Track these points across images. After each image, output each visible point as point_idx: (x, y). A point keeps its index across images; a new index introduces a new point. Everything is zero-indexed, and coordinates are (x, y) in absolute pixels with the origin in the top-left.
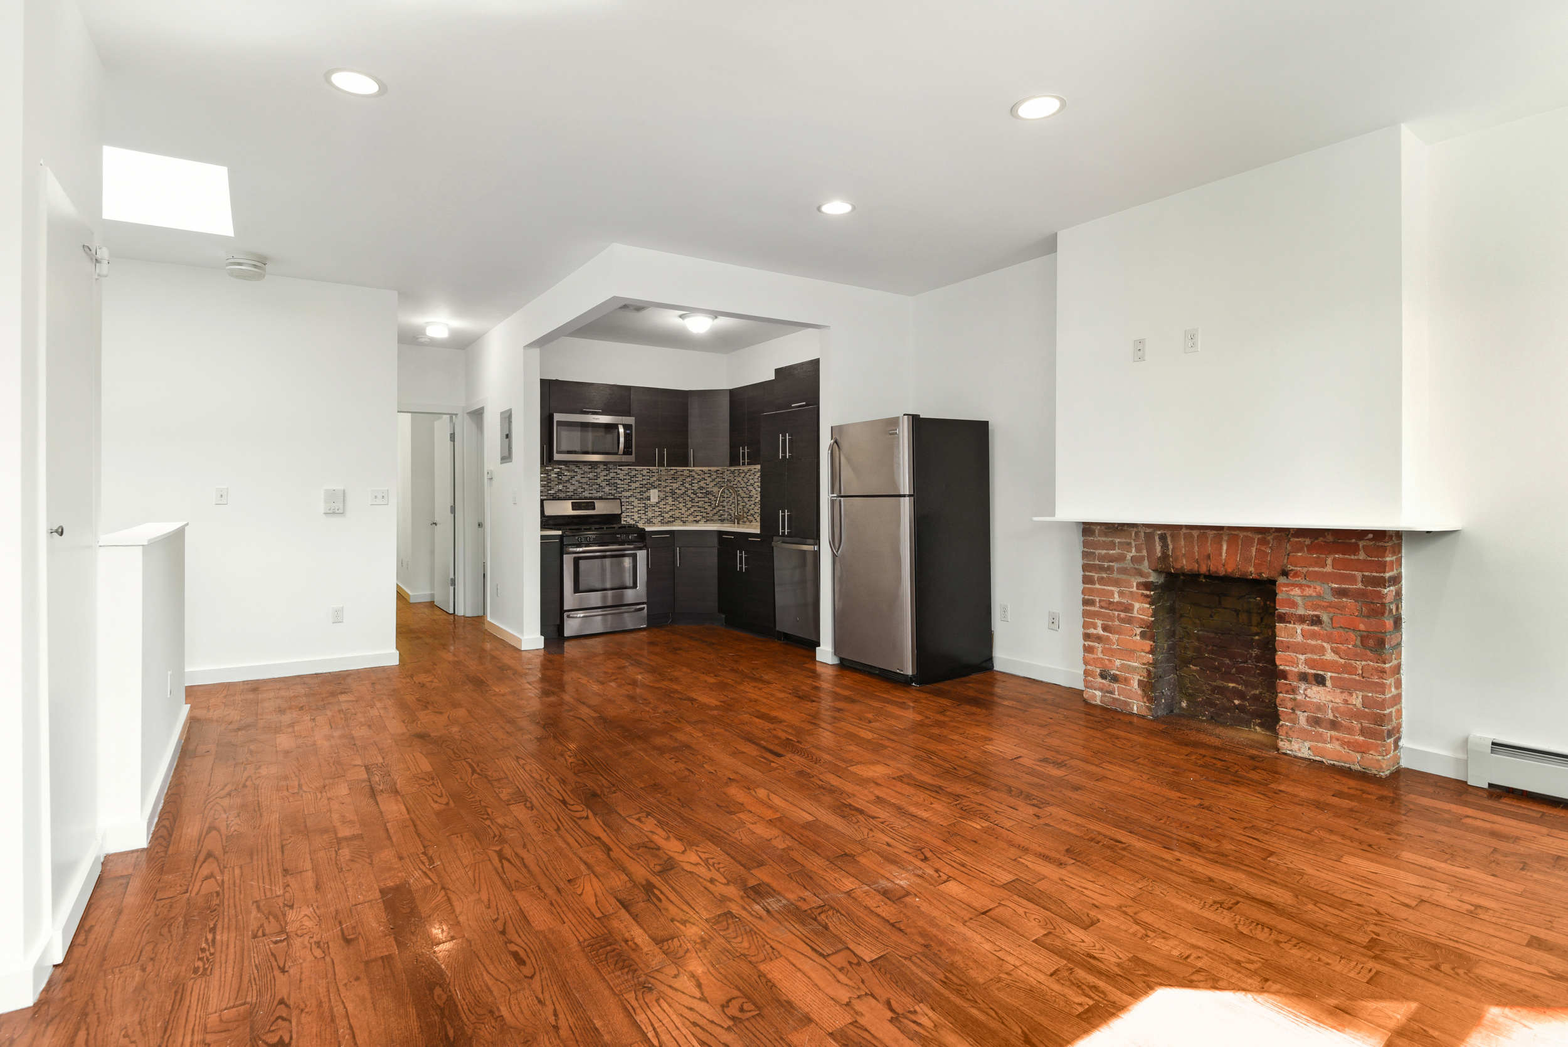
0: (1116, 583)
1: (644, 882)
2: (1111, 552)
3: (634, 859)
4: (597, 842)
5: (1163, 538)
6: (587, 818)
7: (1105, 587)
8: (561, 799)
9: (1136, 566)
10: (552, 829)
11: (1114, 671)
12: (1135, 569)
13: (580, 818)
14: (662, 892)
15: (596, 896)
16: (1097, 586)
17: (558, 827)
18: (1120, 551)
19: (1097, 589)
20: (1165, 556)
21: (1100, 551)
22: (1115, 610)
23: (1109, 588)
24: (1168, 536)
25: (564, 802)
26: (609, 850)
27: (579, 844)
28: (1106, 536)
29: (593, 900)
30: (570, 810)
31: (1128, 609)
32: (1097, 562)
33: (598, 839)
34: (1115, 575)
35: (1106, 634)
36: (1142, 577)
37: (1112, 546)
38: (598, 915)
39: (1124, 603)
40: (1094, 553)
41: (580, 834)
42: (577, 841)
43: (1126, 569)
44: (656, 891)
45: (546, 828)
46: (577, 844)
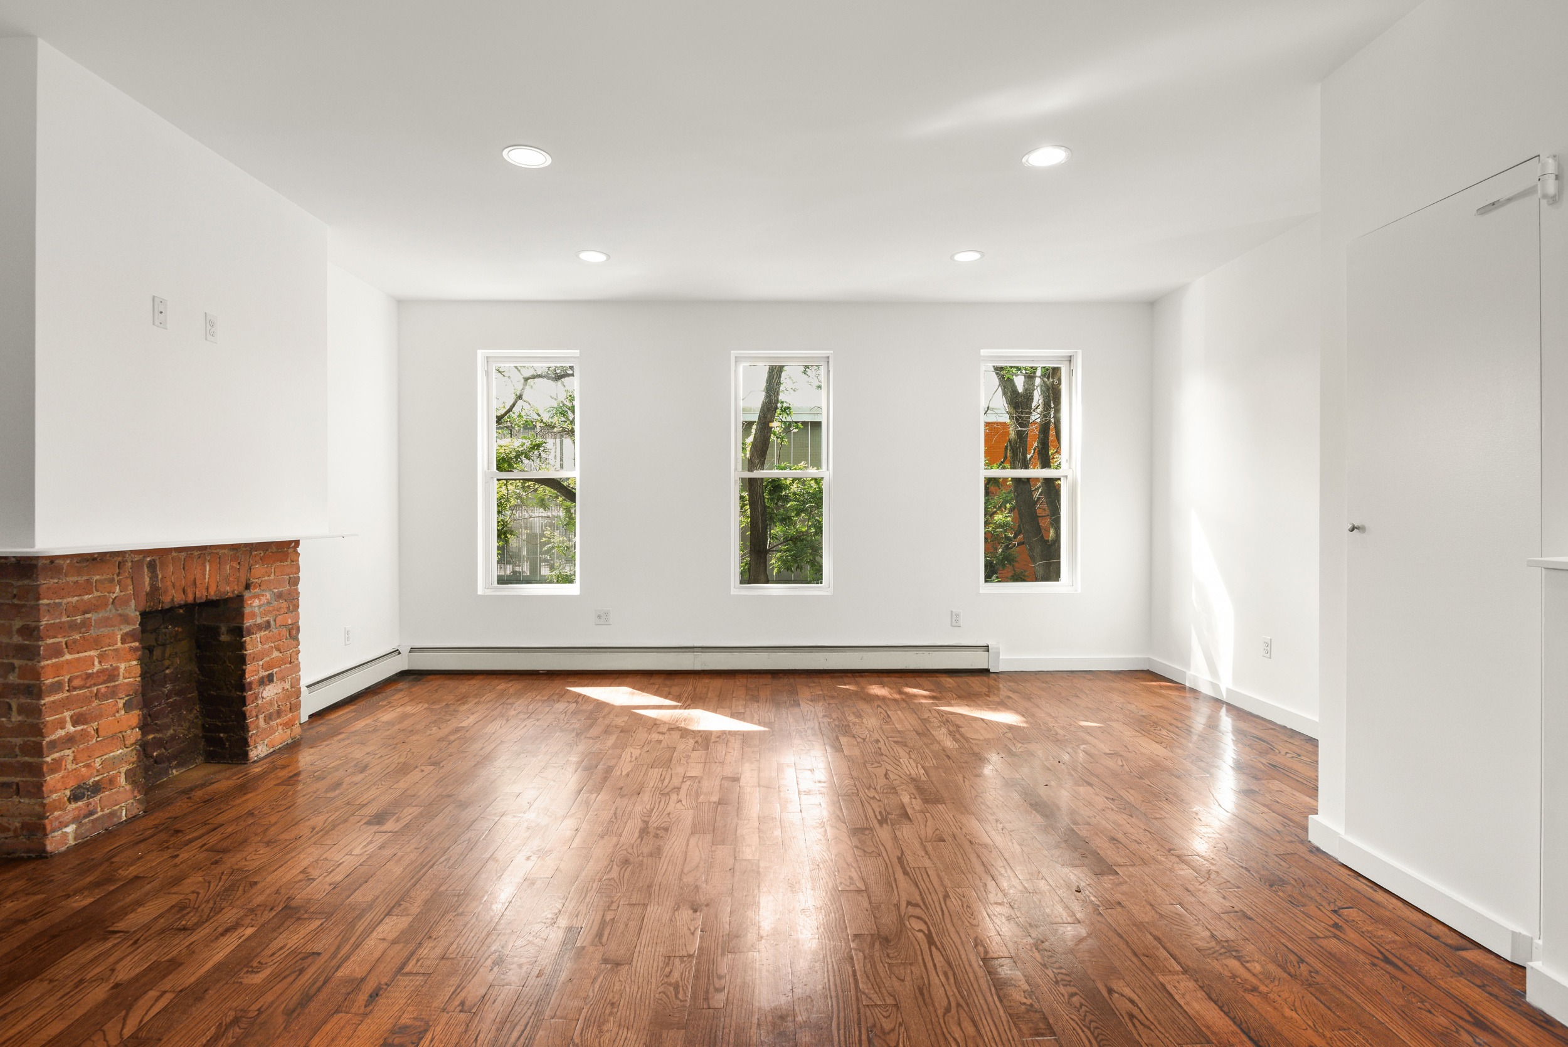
0: (96, 643)
1: (885, 825)
2: (86, 597)
3: (882, 844)
4: (908, 869)
5: (152, 566)
6: (909, 903)
7: (81, 655)
8: (933, 949)
9: (120, 611)
10: (953, 900)
11: (93, 779)
12: (121, 615)
13: (917, 905)
14: (876, 816)
15: (926, 826)
16: (68, 657)
17: (945, 901)
18: (99, 594)
19: (68, 662)
20: (154, 589)
21: (70, 599)
22: (95, 685)
23: (86, 654)
24: (157, 562)
25: (931, 941)
26: (900, 859)
27: (927, 873)
28: (79, 574)
29: (929, 823)
30: (926, 923)
31: (111, 675)
32: (65, 619)
33: (906, 873)
34: (93, 632)
35: (79, 728)
36: (128, 624)
37: (88, 587)
38: (928, 815)
39: (107, 669)
40: (60, 604)
41: (922, 883)
42: (929, 876)
43: (107, 619)
44: (879, 818)
45: (960, 902)
46: (929, 873)
